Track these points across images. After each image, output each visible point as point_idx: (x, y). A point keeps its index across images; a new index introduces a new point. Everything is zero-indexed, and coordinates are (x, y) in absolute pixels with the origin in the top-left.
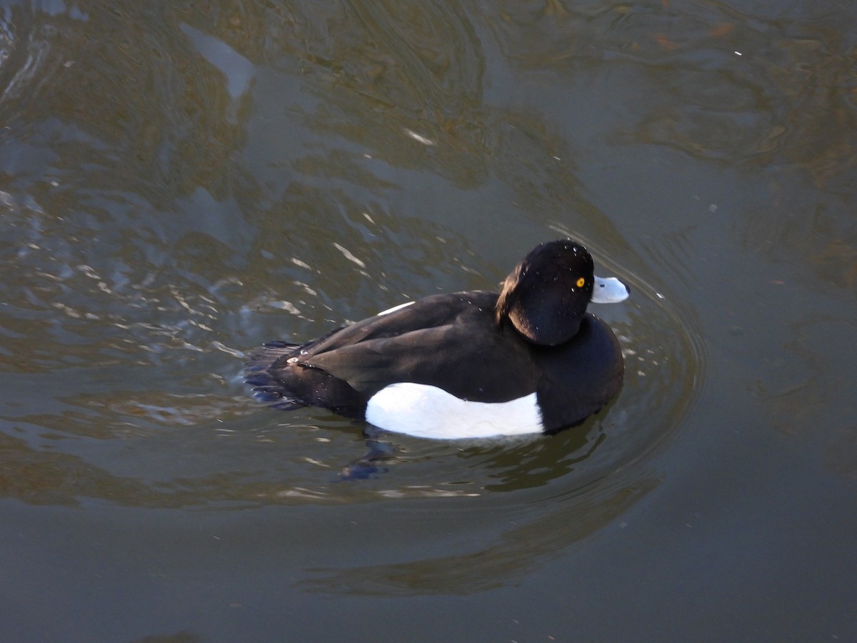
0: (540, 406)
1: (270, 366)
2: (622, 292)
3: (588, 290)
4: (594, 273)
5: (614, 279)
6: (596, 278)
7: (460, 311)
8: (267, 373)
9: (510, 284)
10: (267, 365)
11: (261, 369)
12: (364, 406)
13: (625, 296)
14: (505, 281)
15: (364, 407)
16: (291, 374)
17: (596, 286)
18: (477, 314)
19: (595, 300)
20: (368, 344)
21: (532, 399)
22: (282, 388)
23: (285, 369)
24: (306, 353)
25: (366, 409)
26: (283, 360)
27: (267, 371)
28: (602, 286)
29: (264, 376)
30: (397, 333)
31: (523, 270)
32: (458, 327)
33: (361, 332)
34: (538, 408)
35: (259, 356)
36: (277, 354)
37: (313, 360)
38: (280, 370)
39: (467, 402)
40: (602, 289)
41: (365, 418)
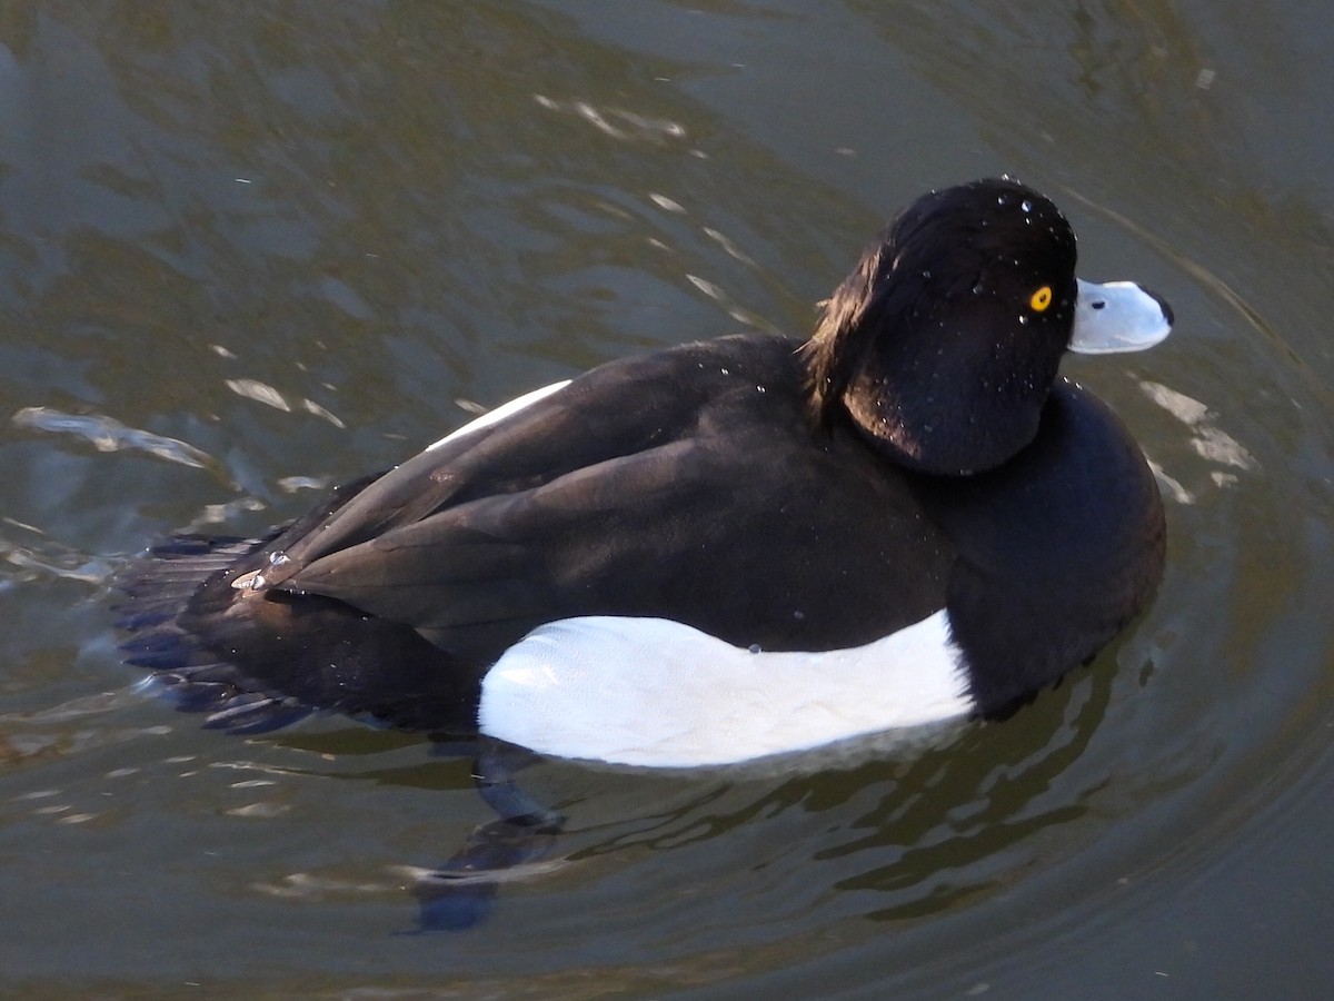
0: (961, 646)
1: (183, 608)
2: (1152, 320)
3: (1062, 318)
4: (1077, 271)
5: (1130, 285)
6: (1083, 286)
7: (704, 398)
8: (181, 631)
9: (848, 306)
10: (174, 606)
11: (160, 619)
12: (474, 695)
13: (1161, 331)
14: (831, 298)
15: (472, 696)
16: (251, 625)
17: (1082, 307)
18: (753, 402)
19: (1081, 346)
20: (461, 514)
21: (935, 628)
22: (231, 669)
23: (230, 612)
24: (286, 558)
25: (478, 701)
26: (217, 588)
27: (180, 625)
28: (1099, 306)
29: (174, 640)
30: (539, 477)
31: (885, 265)
32: (710, 444)
33: (435, 482)
34: (955, 652)
35: (144, 583)
36: (193, 574)
37: (311, 578)
38: (217, 616)
39: (761, 655)
40: (1099, 312)
41: (477, 726)
